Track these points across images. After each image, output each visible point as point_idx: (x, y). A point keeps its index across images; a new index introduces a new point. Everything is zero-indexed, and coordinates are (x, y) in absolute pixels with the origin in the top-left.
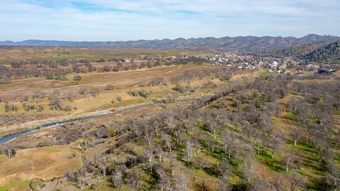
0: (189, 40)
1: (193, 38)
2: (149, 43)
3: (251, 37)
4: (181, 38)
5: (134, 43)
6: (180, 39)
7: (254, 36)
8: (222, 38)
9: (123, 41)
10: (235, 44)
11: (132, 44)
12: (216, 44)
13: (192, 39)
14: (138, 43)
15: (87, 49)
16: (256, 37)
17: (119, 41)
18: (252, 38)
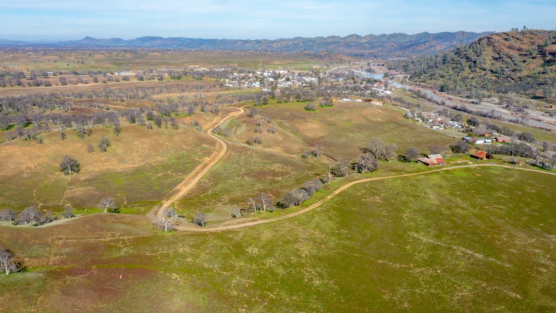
0: (365, 37)
1: (373, 34)
2: (301, 44)
3: (463, 33)
4: (355, 35)
5: (279, 42)
6: (351, 36)
7: (468, 32)
8: (417, 35)
9: (266, 40)
10: (423, 46)
11: (274, 45)
12: (394, 45)
13: (371, 35)
14: (284, 43)
15: (159, 54)
16: (472, 33)
17: (260, 39)
18: (464, 35)
